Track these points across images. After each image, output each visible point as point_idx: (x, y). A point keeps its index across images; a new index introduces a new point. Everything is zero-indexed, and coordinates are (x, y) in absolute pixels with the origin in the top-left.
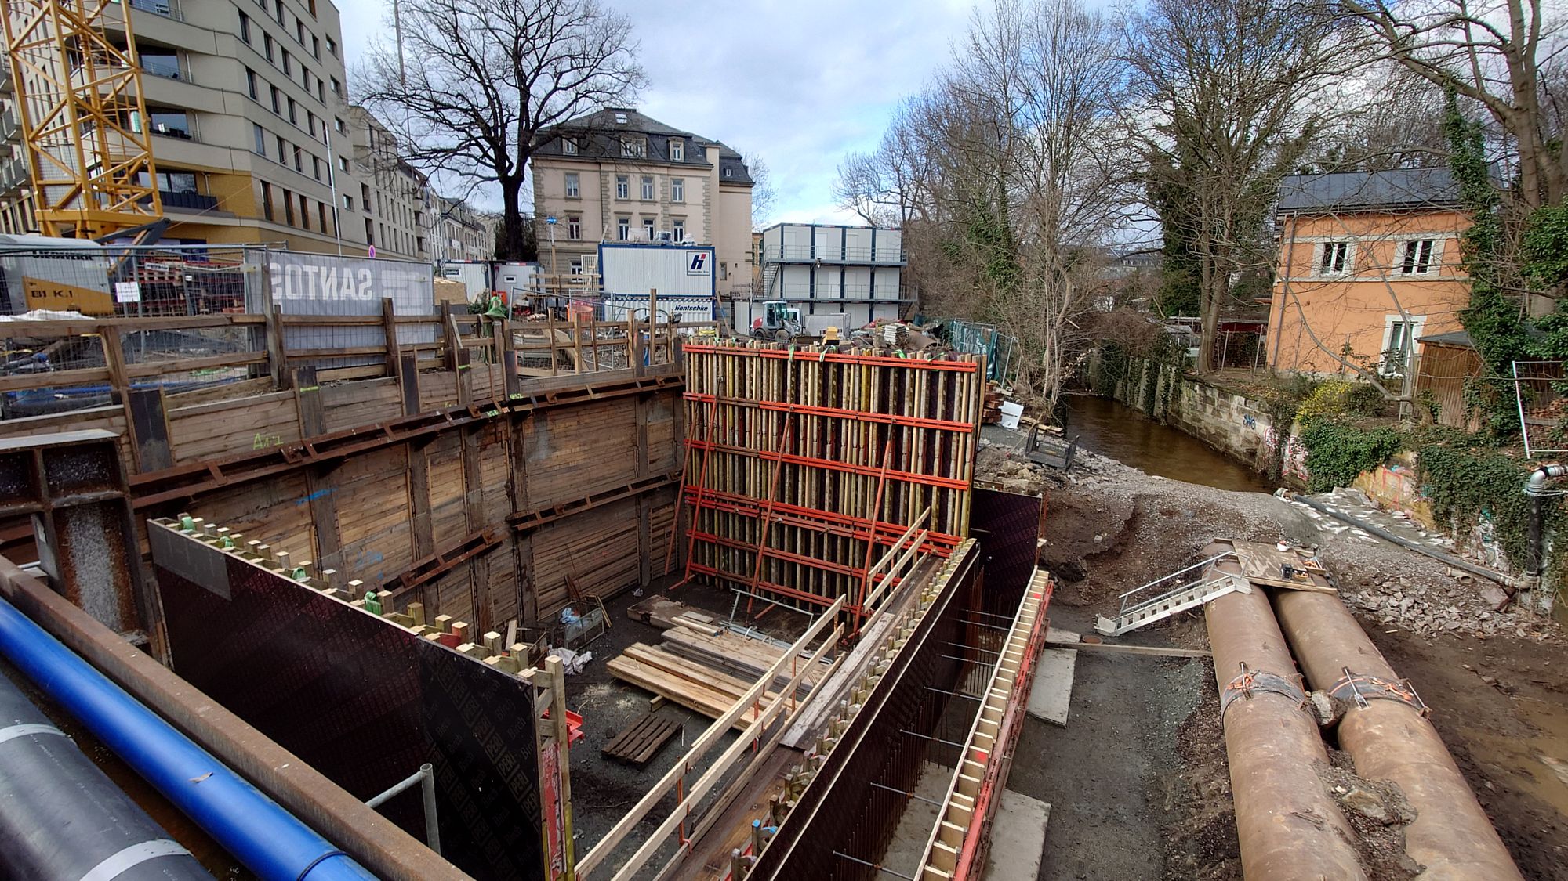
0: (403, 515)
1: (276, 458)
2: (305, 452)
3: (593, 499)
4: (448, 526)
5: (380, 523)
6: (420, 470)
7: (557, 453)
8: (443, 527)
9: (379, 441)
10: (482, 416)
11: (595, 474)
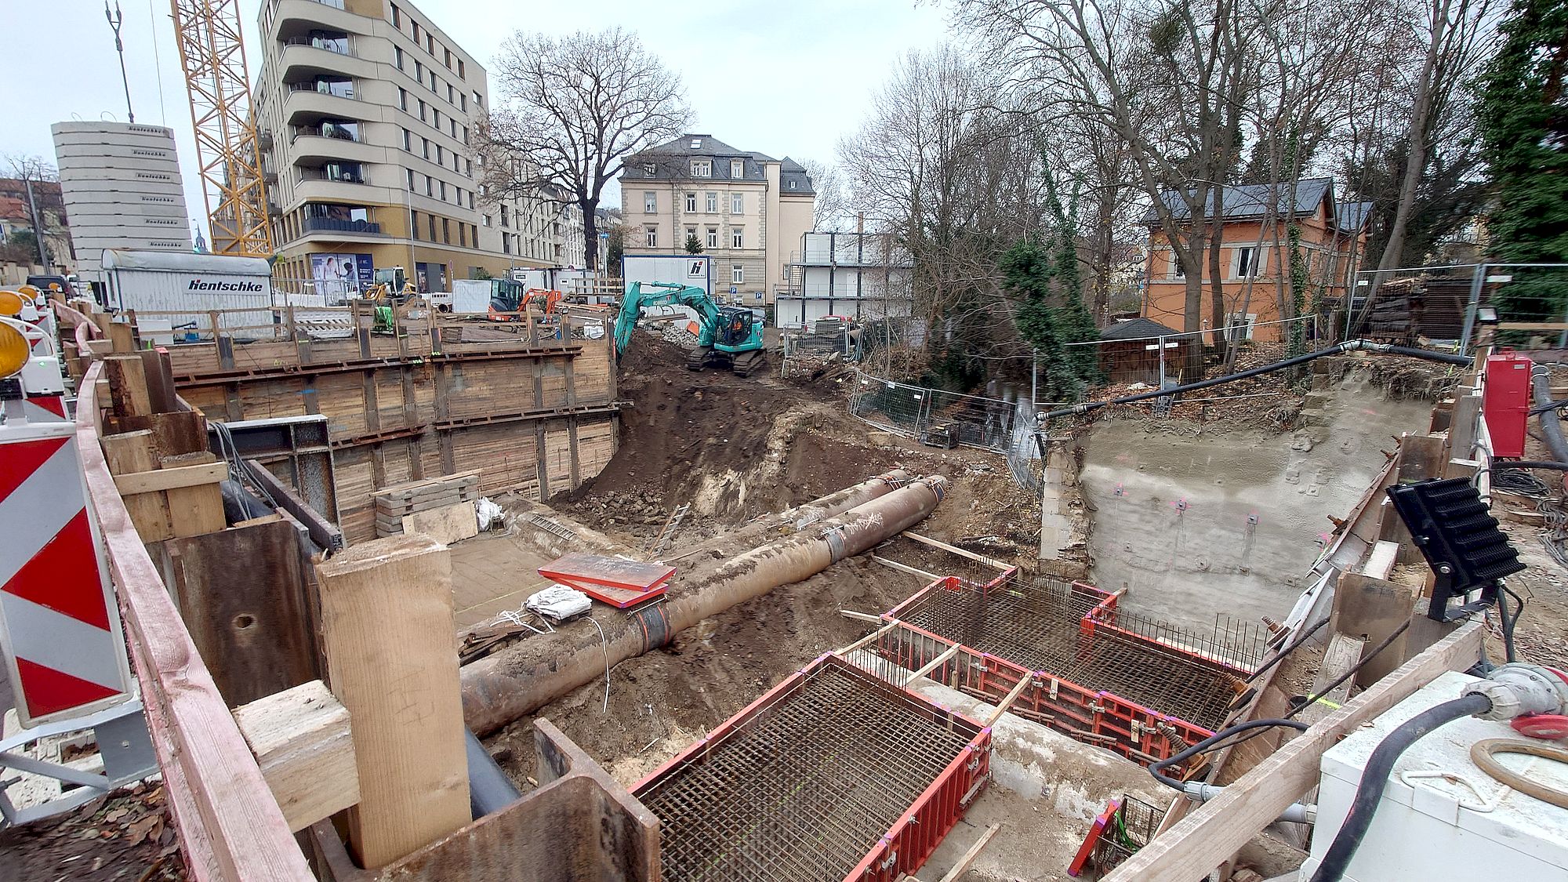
0: (361, 410)
1: (281, 370)
2: (295, 369)
3: (492, 418)
4: (391, 421)
5: (345, 412)
6: (370, 388)
7: (470, 389)
8: (387, 421)
9: (339, 369)
10: (410, 362)
11: (499, 404)
